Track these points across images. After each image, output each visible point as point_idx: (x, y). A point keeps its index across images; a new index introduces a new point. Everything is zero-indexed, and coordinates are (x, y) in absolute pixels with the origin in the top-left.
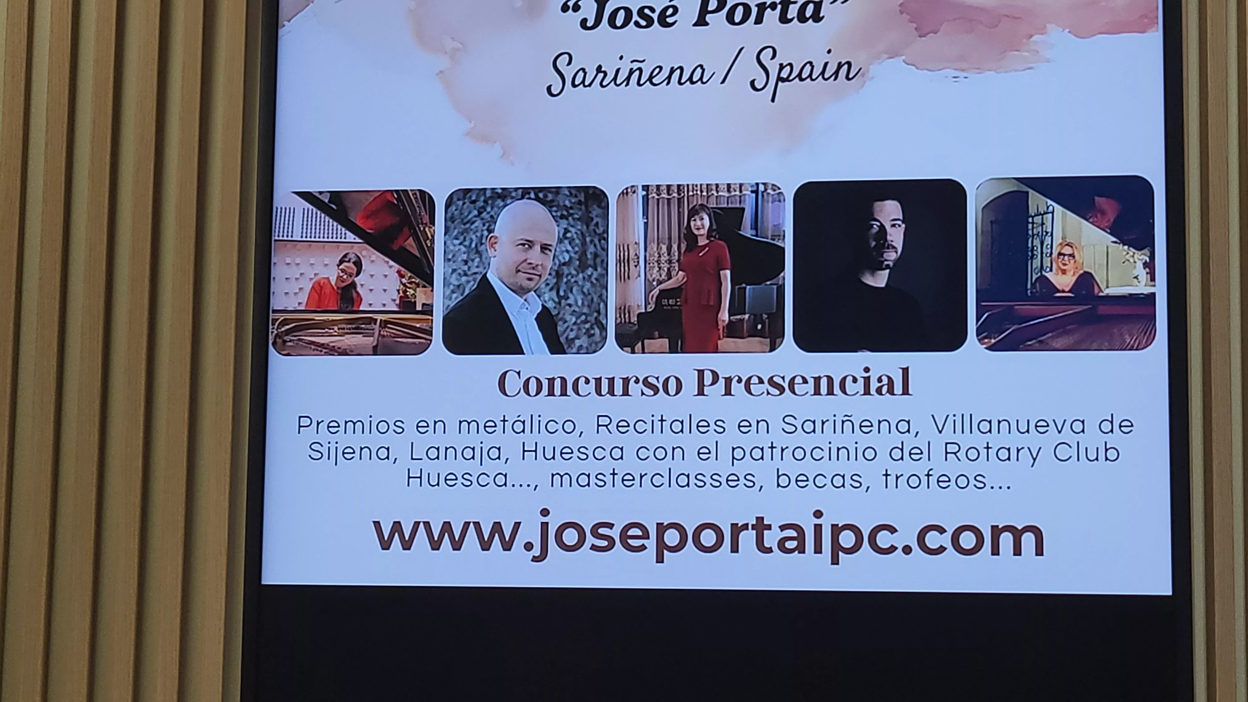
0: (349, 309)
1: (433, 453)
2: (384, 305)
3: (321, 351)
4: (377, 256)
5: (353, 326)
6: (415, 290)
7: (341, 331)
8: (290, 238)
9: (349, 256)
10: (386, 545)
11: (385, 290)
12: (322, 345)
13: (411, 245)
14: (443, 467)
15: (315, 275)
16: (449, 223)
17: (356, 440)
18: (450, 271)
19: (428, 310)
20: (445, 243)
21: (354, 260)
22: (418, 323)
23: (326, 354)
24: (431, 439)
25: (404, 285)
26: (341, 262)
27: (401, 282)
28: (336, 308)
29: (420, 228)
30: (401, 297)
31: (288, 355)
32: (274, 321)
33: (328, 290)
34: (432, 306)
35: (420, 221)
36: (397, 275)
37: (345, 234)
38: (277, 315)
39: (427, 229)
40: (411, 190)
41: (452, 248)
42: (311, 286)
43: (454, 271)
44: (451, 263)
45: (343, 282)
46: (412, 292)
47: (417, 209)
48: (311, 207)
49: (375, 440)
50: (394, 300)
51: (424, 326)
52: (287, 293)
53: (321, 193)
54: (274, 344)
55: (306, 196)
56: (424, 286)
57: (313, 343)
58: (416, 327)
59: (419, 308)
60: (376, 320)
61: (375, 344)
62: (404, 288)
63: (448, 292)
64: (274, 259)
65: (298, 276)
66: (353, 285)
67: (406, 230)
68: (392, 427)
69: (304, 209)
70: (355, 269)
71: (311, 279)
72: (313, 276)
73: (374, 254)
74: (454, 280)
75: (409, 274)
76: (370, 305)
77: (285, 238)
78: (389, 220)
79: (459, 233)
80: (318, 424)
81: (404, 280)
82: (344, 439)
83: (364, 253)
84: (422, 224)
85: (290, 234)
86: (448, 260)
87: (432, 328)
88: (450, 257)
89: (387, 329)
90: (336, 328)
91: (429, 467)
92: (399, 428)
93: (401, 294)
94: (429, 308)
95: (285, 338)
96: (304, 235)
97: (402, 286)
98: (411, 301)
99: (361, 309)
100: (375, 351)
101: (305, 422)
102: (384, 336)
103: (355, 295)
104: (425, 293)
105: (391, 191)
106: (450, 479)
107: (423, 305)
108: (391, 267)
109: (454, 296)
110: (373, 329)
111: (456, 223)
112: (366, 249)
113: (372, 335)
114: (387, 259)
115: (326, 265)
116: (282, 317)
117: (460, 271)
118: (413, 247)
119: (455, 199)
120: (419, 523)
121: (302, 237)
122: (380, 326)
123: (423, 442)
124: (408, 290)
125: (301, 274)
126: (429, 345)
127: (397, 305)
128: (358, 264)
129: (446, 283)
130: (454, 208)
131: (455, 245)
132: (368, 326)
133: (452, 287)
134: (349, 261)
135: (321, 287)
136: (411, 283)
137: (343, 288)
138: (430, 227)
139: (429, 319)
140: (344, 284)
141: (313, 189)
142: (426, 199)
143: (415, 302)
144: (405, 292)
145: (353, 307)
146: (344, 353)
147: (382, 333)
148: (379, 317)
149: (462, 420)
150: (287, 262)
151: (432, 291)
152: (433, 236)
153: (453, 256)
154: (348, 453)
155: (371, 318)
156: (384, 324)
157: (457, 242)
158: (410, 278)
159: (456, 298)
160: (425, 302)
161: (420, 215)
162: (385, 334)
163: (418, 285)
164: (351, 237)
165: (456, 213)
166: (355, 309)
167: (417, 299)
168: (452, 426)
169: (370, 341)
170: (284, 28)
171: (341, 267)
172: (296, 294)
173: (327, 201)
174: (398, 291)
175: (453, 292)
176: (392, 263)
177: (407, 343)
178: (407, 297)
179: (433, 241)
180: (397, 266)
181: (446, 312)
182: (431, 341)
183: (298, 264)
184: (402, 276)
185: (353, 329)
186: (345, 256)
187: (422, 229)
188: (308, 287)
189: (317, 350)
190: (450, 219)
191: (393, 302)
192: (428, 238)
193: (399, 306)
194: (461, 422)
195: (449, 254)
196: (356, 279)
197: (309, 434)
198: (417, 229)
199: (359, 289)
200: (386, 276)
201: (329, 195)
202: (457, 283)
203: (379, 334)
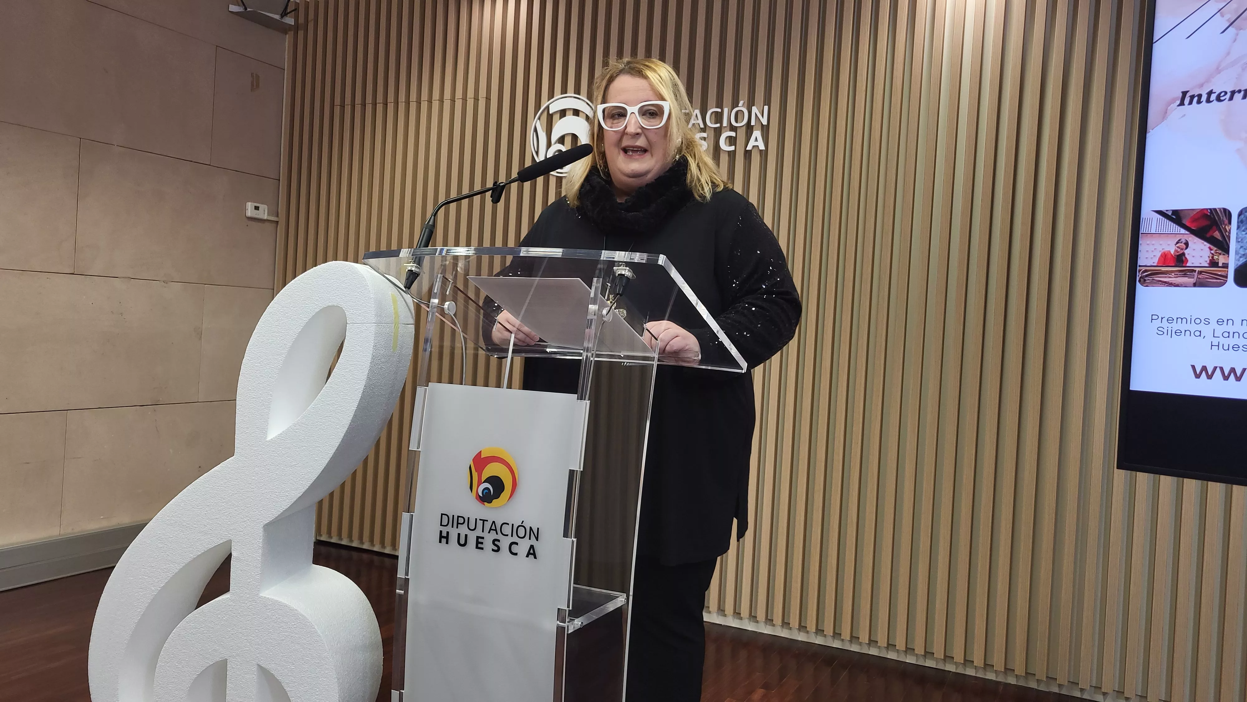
0: (1180, 265)
1: (1226, 335)
2: (1201, 263)
3: (1165, 285)
4: (1197, 240)
5: (1183, 273)
6: (1218, 256)
7: (1176, 276)
8: (1149, 232)
9: (1181, 240)
10: (1198, 376)
11: (1201, 257)
12: (1165, 282)
13: (1217, 235)
14: (1232, 341)
15: (1163, 249)
16: (1240, 224)
17: (1183, 327)
18: (1239, 247)
19: (1226, 266)
20: (1237, 234)
21: (1184, 242)
22: (1219, 272)
23: (1167, 286)
24: (1224, 328)
25: (1212, 254)
26: (1177, 243)
27: (1211, 253)
28: (1173, 265)
29: (1222, 227)
30: (1210, 260)
31: (1147, 286)
32: (1140, 271)
33: (1169, 256)
34: (1228, 264)
35: (1223, 223)
36: (1208, 249)
37: (1180, 230)
38: (1141, 268)
39: (1226, 227)
40: (1218, 208)
41: (1240, 236)
42: (1160, 254)
43: (1242, 247)
44: (1240, 243)
45: (1178, 252)
46: (1216, 257)
47: (1221, 217)
48: (1161, 217)
49: (1193, 327)
50: (1206, 261)
51: (1223, 273)
52: (1147, 258)
53: (1167, 211)
54: (1140, 281)
55: (1160, 212)
56: (1224, 255)
57: (1161, 281)
58: (1218, 274)
59: (1220, 265)
60: (1195, 271)
61: (1194, 282)
62: (1212, 256)
63: (1238, 257)
64: (1140, 242)
65: (1153, 250)
66: (1183, 254)
67: (1214, 227)
68: (1203, 321)
69: (1157, 218)
70: (1185, 246)
71: (1160, 251)
72: (1161, 250)
73: (1196, 239)
74: (1242, 252)
75: (1215, 249)
76: (1193, 263)
77: (1147, 232)
78: (1205, 223)
79: (1245, 228)
80: (1162, 318)
81: (1212, 252)
82: (1175, 326)
83: (1190, 239)
84: (1224, 224)
85: (1149, 231)
86: (1238, 242)
87: (1227, 274)
88: (1240, 240)
89: (1201, 275)
90: (1173, 274)
91: (1222, 341)
92: (1207, 322)
93: (1210, 258)
94: (1226, 265)
95: (1146, 278)
96: (1157, 231)
97: (1211, 255)
98: (1216, 262)
99: (1188, 265)
100: (1195, 285)
101: (1154, 317)
102: (1199, 278)
103: (1184, 258)
104: (1224, 258)
105: (1207, 209)
106: (1236, 348)
107: (1223, 263)
108: (1205, 245)
109: (1241, 259)
110: (1194, 275)
111: (1243, 223)
112: (1191, 237)
113: (1193, 278)
114: (1203, 242)
115: (1169, 245)
116: (1144, 269)
117: (1244, 247)
118: (1218, 236)
119: (1244, 212)
120: (1216, 367)
121: (1156, 231)
122: (1198, 273)
123: (1219, 330)
124: (1214, 256)
125: (1155, 249)
126: (1226, 283)
127: (1208, 263)
128: (1187, 244)
129: (1237, 253)
130: (1242, 216)
131: (1242, 234)
132: (1191, 273)
133: (1240, 255)
134: (1181, 243)
135: (1166, 256)
136: (1216, 253)
137: (1178, 256)
138: (1228, 226)
139: (1226, 271)
140: (1178, 254)
141: (1163, 208)
142: (1227, 213)
143: (1218, 262)
144: (1213, 257)
145: (1183, 264)
146: (1177, 286)
147: (1199, 277)
148: (1197, 269)
149: (1243, 319)
150: (1148, 243)
151: (1228, 257)
152: (1230, 231)
153: (1242, 240)
154: (1178, 333)
155: (1193, 270)
156: (1200, 273)
157: (1244, 233)
158: (1216, 250)
159: (1242, 260)
160: (1224, 262)
161: (1223, 220)
162: (1201, 277)
163: (1220, 254)
164: (1183, 231)
165: (1244, 219)
166: (1184, 265)
167: (1219, 261)
168: (1238, 322)
169: (1192, 281)
170: (1150, 133)
171: (1177, 245)
172: (1152, 258)
173: (1170, 214)
174: (1209, 257)
175: (1241, 257)
176: (1205, 243)
177: (1213, 282)
178: (1214, 260)
179: (1230, 233)
180: (1208, 245)
181: (1236, 267)
182: (1227, 281)
183: (1153, 244)
184: (1211, 249)
185: (1183, 275)
186: (1179, 240)
187: (1224, 227)
188: (1158, 255)
189: (1162, 284)
190: (1240, 222)
191: (1205, 262)
192: (1227, 231)
193: (1209, 264)
194: (1242, 320)
195: (1239, 239)
196: (1186, 252)
197: (1157, 323)
198: (1221, 227)
199: (1187, 256)
200: (1202, 250)
201: (1171, 212)
202: (1243, 253)
203: (1197, 277)
